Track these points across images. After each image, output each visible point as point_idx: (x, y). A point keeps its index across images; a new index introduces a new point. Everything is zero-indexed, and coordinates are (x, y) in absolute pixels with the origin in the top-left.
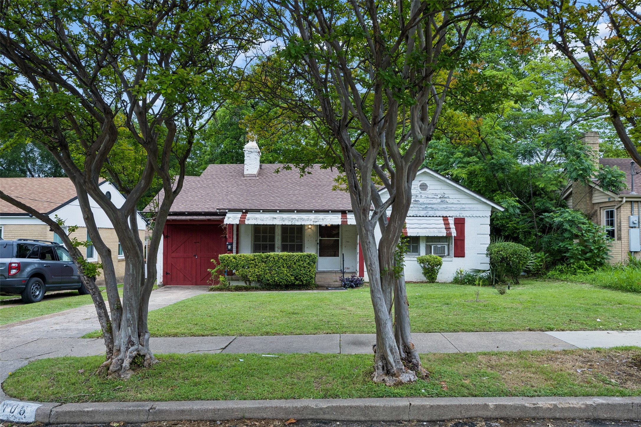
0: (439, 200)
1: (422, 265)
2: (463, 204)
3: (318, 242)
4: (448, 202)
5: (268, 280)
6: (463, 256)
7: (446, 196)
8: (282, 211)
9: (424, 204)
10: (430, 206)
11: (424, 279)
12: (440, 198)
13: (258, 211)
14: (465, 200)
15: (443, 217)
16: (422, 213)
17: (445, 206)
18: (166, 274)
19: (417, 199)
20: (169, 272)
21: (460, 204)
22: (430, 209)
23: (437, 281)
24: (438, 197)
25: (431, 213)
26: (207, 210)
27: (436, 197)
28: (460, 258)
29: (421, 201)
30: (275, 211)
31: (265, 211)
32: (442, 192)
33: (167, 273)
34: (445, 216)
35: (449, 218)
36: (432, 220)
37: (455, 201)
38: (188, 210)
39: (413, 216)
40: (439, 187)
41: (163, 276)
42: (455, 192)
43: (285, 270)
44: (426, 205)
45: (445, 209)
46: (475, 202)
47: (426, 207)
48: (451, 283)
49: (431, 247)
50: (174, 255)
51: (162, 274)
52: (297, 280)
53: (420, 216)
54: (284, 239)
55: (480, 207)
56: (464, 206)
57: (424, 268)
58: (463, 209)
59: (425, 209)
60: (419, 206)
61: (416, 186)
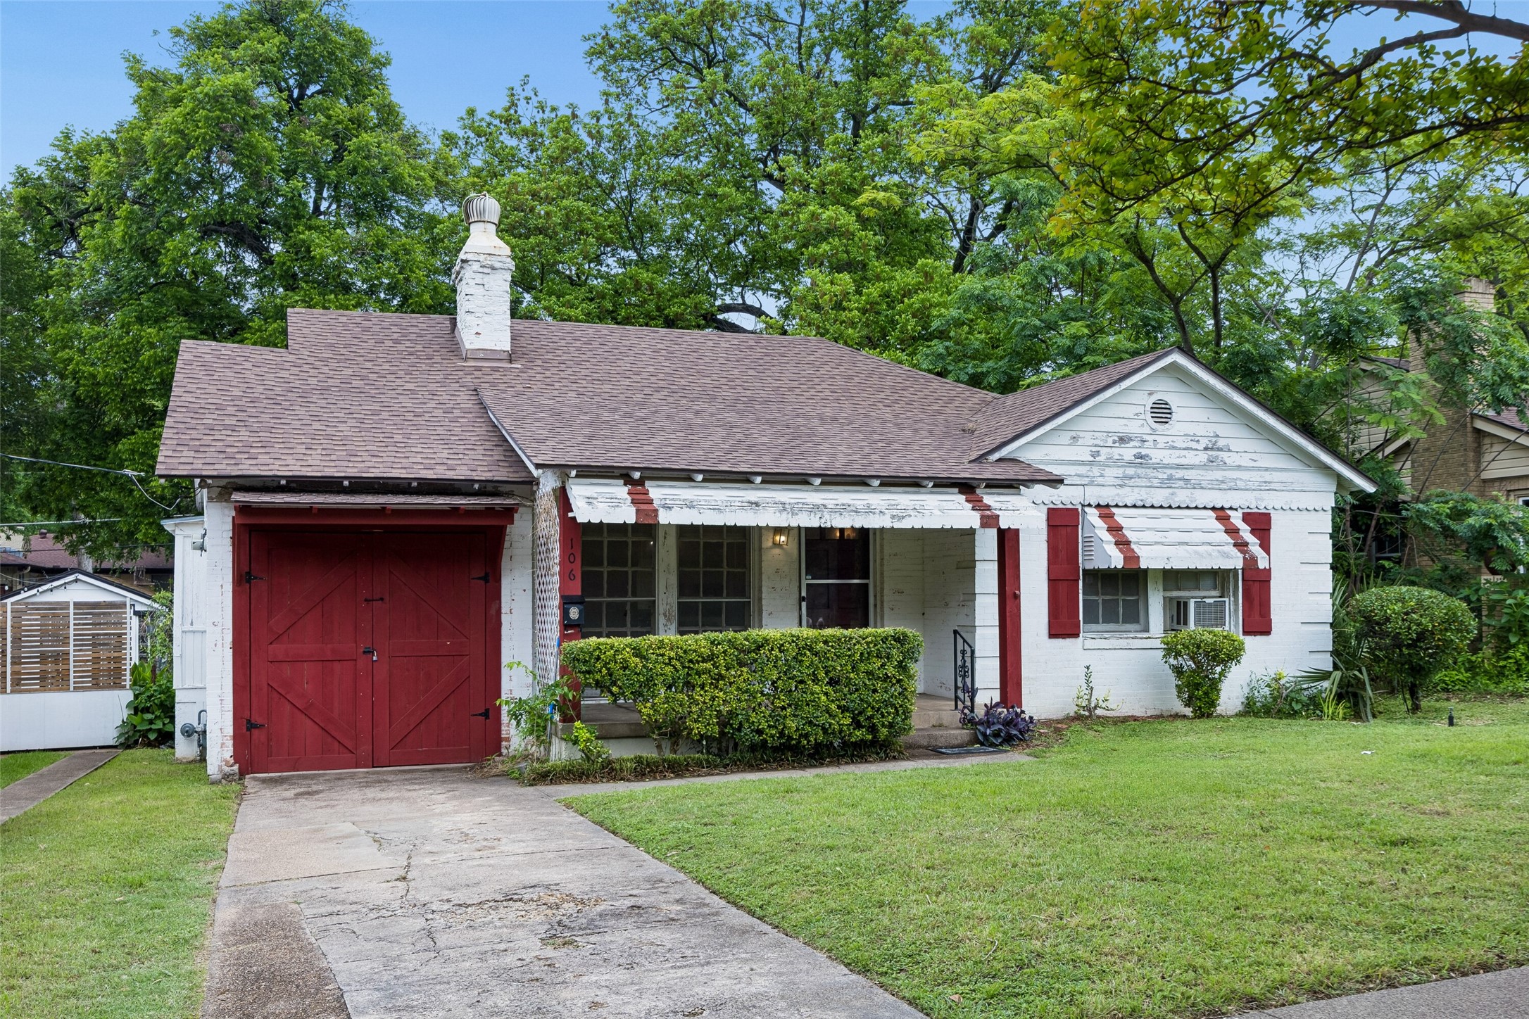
0: (1203, 457)
1: (1172, 661)
2: (1267, 470)
3: (804, 594)
4: (1228, 461)
5: (760, 732)
6: (1267, 632)
7: (1221, 443)
8: (773, 479)
9: (1166, 466)
10: (1179, 474)
11: (1179, 707)
12: (1206, 449)
13: (685, 476)
14: (1270, 459)
15: (1213, 509)
16: (1159, 496)
17: (1219, 475)
18: (245, 727)
19: (1144, 452)
20: (257, 719)
21: (1259, 469)
22: (1181, 483)
23: (1219, 710)
24: (1201, 447)
25: (1182, 497)
26: (429, 474)
27: (1194, 445)
28: (1258, 637)
29: (1157, 456)
30: (743, 479)
31: (716, 477)
32: (1210, 429)
33: (251, 726)
34: (1218, 506)
35: (1229, 512)
36: (1188, 519)
37: (1244, 461)
38: (352, 472)
39: (1135, 506)
40: (1202, 415)
41: (236, 737)
42: (1244, 432)
43: (819, 690)
44: (1169, 472)
45: (1221, 486)
46: (1295, 464)
47: (1170, 478)
48: (1240, 715)
49: (1186, 604)
50: (278, 650)
51: (230, 731)
52: (858, 725)
53: (1153, 507)
54: (686, 586)
55: (1311, 479)
56: (1267, 476)
57: (1178, 671)
58: (1266, 487)
59: (1168, 483)
60: (1151, 473)
61: (1141, 409)
